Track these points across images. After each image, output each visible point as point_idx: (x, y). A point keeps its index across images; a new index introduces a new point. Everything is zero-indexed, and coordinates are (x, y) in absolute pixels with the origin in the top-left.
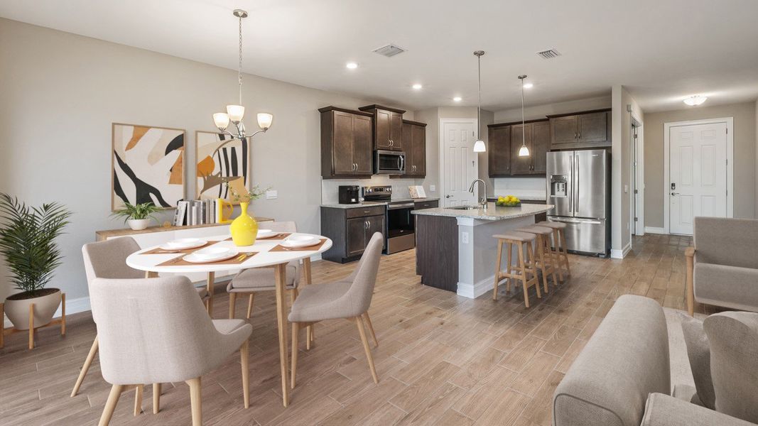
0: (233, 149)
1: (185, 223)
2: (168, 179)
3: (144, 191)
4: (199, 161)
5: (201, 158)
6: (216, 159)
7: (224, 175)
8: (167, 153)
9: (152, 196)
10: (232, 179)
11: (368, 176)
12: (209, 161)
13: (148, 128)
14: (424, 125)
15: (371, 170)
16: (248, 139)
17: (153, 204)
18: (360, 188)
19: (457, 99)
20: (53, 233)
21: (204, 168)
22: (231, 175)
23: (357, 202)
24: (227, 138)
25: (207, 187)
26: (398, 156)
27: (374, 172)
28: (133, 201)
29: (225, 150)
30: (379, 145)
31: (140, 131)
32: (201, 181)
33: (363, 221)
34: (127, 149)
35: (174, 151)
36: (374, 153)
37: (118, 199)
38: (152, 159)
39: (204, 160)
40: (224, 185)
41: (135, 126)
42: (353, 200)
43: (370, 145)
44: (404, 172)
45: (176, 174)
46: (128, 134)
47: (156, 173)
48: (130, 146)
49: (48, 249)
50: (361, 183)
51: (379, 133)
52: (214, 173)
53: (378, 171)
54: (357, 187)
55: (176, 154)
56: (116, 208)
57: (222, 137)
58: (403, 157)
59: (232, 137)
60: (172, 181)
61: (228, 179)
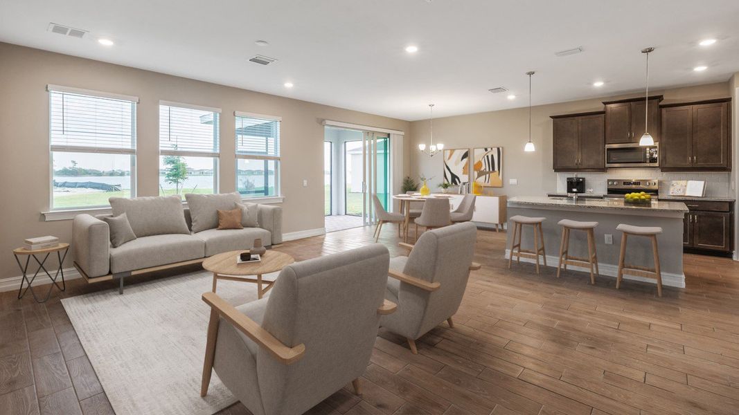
0: (492, 156)
2: (462, 172)
3: (454, 177)
4: (475, 164)
5: (476, 162)
6: (483, 162)
7: (487, 170)
8: (462, 160)
9: (456, 180)
10: (492, 172)
12: (480, 163)
13: (456, 149)
16: (501, 149)
17: (456, 182)
21: (478, 167)
22: (491, 170)
24: (489, 149)
25: (479, 176)
28: (450, 181)
29: (488, 156)
31: (452, 151)
32: (476, 173)
34: (448, 160)
37: (446, 180)
38: (456, 163)
39: (478, 163)
40: (487, 175)
45: (466, 170)
46: (448, 153)
47: (458, 170)
48: (449, 158)
52: (483, 169)
55: (465, 160)
56: (445, 184)
57: (486, 150)
59: (492, 149)
60: (464, 173)
61: (489, 172)
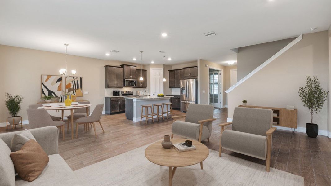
0: (77, 81)
1: (61, 101)
2: (57, 89)
3: (50, 92)
4: (66, 85)
5: (67, 84)
6: (72, 84)
7: (74, 88)
8: (57, 82)
9: (53, 94)
10: (77, 89)
11: (122, 88)
12: (70, 85)
13: (51, 76)
14: (146, 70)
15: (123, 85)
16: (82, 78)
17: (53, 96)
18: (120, 91)
19: (153, 62)
20: (19, 102)
21: (68, 86)
22: (77, 88)
23: (119, 95)
24: (75, 78)
25: (69, 91)
26: (134, 81)
27: (124, 86)
28: (47, 95)
29: (75, 81)
30: (126, 77)
31: (49, 77)
32: (67, 90)
33: (117, 102)
34: (45, 82)
35: (59, 82)
36: (124, 80)
37: (43, 95)
38: (53, 84)
39: (68, 84)
40: (74, 91)
41: (47, 75)
42: (117, 95)
43: (123, 77)
44: (136, 86)
45: (60, 88)
46: (46, 77)
47: (54, 88)
48: (46, 81)
49: (18, 106)
50: (120, 90)
51: (126, 73)
52: (71, 88)
53: (125, 86)
54: (119, 91)
55: (59, 83)
56: (42, 97)
57: (74, 77)
58: (136, 81)
59: (77, 77)
60: (58, 90)
61: (75, 89)
